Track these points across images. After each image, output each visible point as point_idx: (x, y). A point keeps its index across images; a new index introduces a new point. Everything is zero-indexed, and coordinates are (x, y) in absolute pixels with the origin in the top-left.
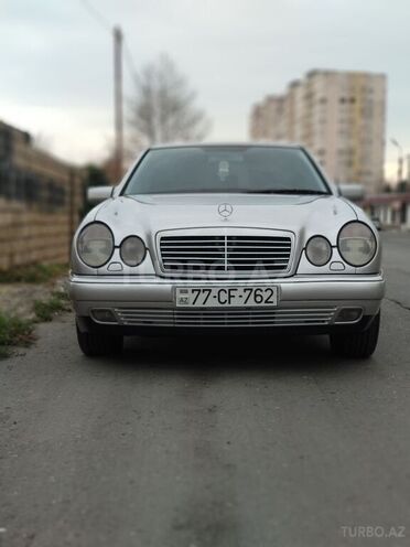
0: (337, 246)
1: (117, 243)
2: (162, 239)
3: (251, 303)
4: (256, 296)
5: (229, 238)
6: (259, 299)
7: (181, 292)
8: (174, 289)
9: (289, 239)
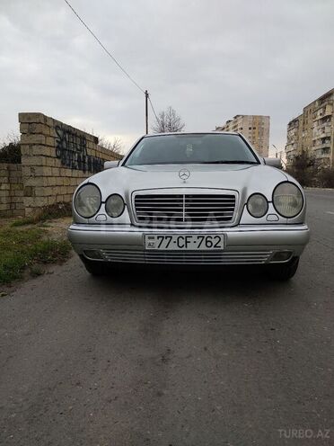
0: (273, 202)
1: (104, 200)
2: (137, 197)
3: (203, 247)
4: (207, 242)
5: (187, 196)
6: (209, 244)
7: (149, 238)
8: (144, 236)
9: (233, 197)
